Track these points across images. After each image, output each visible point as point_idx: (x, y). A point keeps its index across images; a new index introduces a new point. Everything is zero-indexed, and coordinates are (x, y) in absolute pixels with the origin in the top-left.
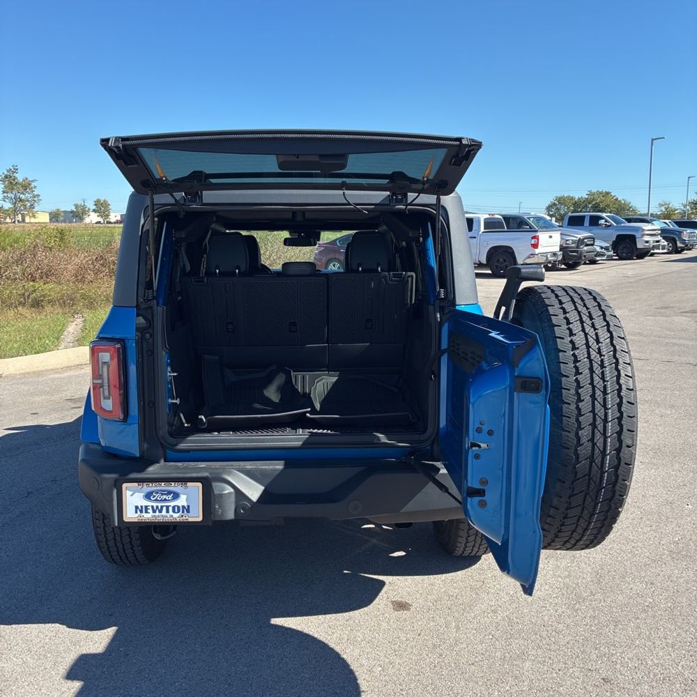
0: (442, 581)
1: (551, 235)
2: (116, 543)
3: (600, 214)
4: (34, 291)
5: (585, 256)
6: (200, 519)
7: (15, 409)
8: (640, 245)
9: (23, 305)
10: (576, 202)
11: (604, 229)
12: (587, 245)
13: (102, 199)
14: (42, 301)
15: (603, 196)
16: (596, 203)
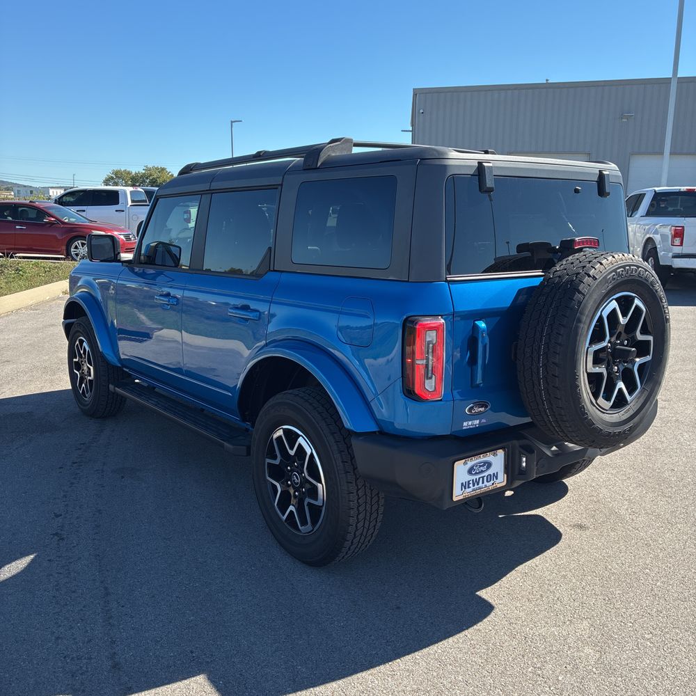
6: (505, 483)
10: (133, 177)
15: (159, 172)
16: (154, 178)
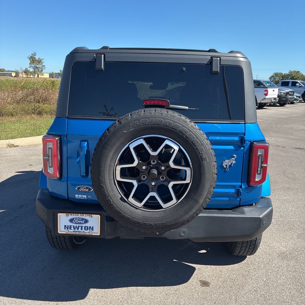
0: (227, 269)
1: (274, 90)
2: (57, 240)
3: (297, 81)
4: (39, 107)
5: (289, 100)
6: (99, 234)
7: (22, 162)
9: (34, 114)
10: (283, 76)
11: (298, 88)
12: (290, 95)
15: (296, 73)
16: (293, 76)
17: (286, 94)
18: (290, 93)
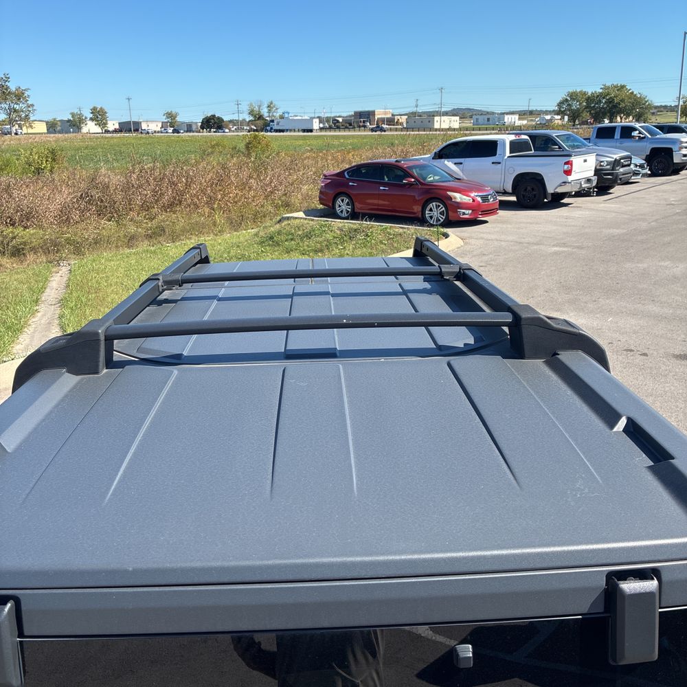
1: (585, 158)
3: (631, 124)
4: (13, 238)
5: (621, 179)
8: (677, 159)
9: (3, 254)
10: (589, 97)
11: (638, 141)
12: (624, 166)
13: (99, 107)
14: (23, 249)
15: (618, 90)
16: (611, 98)
17: (614, 164)
18: (622, 161)
